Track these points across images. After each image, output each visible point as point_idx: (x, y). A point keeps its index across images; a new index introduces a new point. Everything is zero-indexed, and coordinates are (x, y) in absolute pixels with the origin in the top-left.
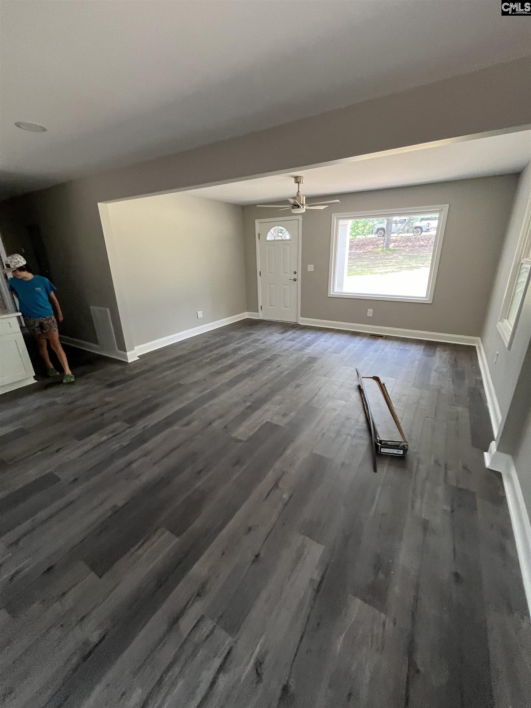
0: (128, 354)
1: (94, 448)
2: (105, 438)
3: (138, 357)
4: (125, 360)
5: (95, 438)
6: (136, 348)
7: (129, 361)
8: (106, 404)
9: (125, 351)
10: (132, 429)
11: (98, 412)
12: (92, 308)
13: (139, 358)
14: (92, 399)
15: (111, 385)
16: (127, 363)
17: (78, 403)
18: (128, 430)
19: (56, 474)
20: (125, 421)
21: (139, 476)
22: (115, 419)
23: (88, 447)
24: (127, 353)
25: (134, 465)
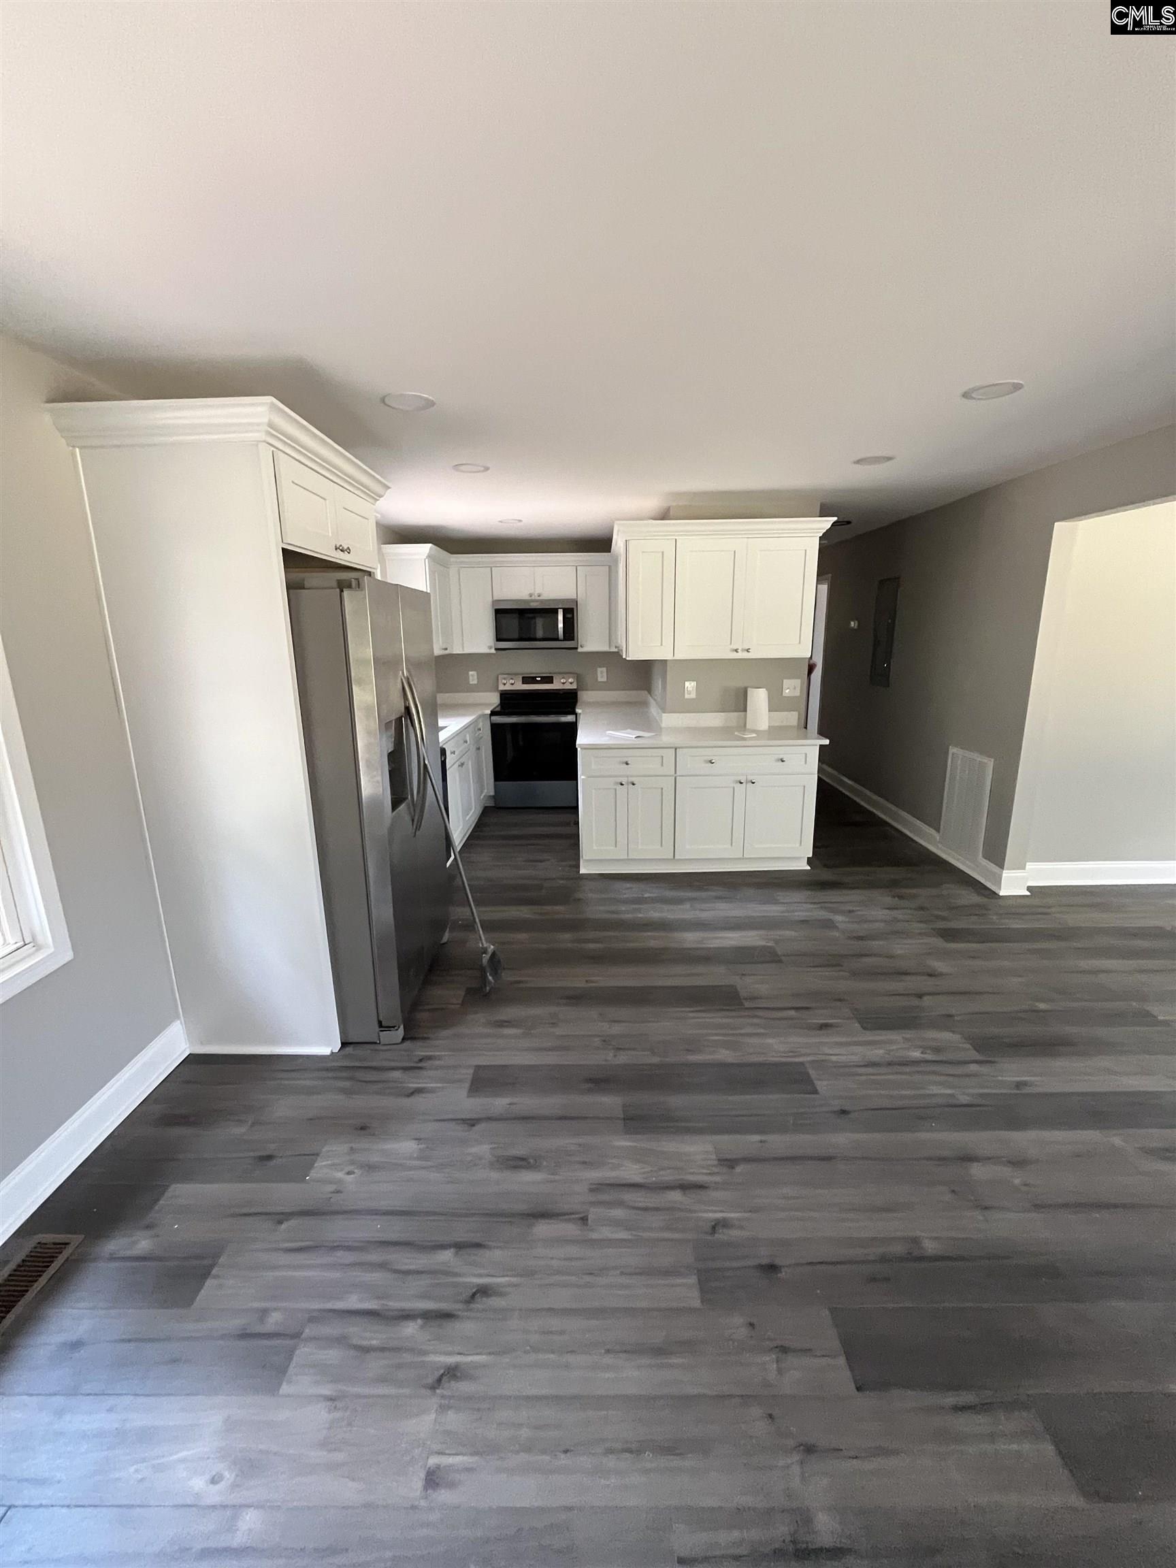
0: (1006, 874)
1: (890, 1064)
2: (916, 1054)
3: (1029, 888)
4: (993, 888)
5: (896, 1044)
6: (1030, 866)
7: (1001, 894)
8: (930, 975)
9: (1002, 866)
10: (984, 1069)
11: (911, 984)
12: (953, 750)
13: (1028, 894)
14: (900, 948)
15: (949, 935)
16: (994, 895)
17: (875, 944)
18: (974, 1068)
19: (813, 1073)
20: (969, 1038)
21: (986, 1208)
22: (946, 1021)
23: (877, 1053)
24: (1004, 872)
25: (978, 1171)
